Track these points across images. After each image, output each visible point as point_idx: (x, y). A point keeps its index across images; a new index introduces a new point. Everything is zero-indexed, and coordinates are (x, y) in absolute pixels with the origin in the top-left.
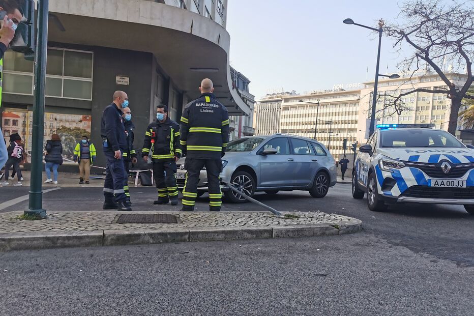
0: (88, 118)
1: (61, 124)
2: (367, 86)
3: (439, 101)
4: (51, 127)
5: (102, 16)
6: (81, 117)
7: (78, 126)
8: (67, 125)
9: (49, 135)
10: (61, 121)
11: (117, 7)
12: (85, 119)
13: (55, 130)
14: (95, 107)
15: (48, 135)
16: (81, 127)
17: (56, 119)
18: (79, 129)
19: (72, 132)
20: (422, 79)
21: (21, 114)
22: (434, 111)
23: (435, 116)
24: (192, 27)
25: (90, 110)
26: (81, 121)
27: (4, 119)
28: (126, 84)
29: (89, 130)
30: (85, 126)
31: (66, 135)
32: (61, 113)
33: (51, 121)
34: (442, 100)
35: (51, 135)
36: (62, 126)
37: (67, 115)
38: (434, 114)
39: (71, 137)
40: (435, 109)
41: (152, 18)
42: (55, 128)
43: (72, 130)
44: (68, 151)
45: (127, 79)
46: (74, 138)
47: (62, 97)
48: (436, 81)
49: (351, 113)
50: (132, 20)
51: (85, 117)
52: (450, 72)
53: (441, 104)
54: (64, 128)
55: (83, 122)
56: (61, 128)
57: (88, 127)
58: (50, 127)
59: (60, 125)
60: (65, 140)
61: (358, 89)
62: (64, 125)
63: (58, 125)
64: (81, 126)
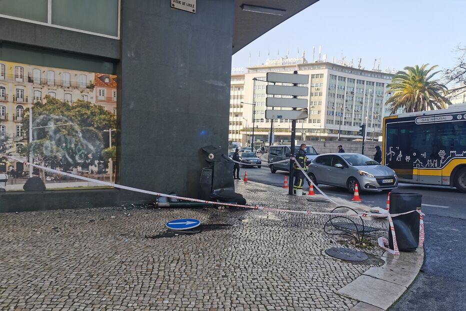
0: (107, 80)
1: (45, 92)
2: (251, 71)
3: (316, 88)
4: (20, 100)
6: (91, 77)
7: (85, 99)
8: (60, 96)
9: (14, 119)
10: (44, 84)
12: (100, 81)
13: (30, 106)
14: (129, 54)
15: (10, 118)
16: (93, 102)
17: (30, 80)
18: (87, 106)
19: (72, 113)
20: (301, 67)
22: (312, 98)
23: (312, 102)
26: (91, 87)
28: (191, 10)
29: (111, 108)
30: (101, 98)
31: (57, 120)
32: (43, 65)
33: (19, 84)
34: (319, 87)
35: (20, 119)
36: (47, 97)
37: (58, 71)
38: (312, 100)
39: (70, 123)
40: (313, 95)
42: (30, 101)
43: (73, 108)
44: (64, 156)
46: (77, 127)
47: (49, 24)
48: (313, 69)
49: (236, 97)
51: (102, 79)
52: (324, 62)
53: (318, 92)
54: (52, 101)
55: (97, 89)
56: (45, 101)
57: (109, 100)
58: (15, 99)
60: (57, 131)
61: (241, 74)
62: (52, 95)
63: (37, 94)
64: (92, 98)
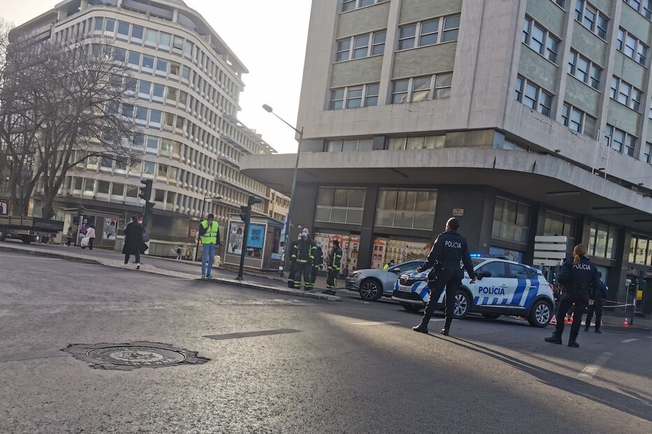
1: (411, 250)
5: (420, 165)
6: (424, 245)
8: (415, 252)
11: (430, 157)
21: (385, 242)
24: (495, 162)
25: (431, 238)
27: (374, 245)
28: (461, 215)
33: (404, 248)
41: (456, 162)
45: (462, 211)
50: (441, 165)
54: (412, 254)
55: (425, 249)
59: (407, 251)
62: (413, 251)
